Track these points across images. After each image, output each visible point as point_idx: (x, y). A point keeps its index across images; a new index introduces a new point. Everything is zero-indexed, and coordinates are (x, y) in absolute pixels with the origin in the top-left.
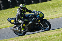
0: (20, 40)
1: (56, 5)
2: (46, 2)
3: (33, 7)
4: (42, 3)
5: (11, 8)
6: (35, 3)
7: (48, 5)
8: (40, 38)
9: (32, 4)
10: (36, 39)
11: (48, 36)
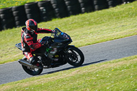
0: (62, 77)
1: (124, 15)
2: (107, 10)
3: (85, 18)
4: (100, 11)
5: (46, 21)
6: (87, 12)
7: (110, 15)
8: (97, 74)
9: (83, 13)
10: (90, 75)
11: (110, 70)
